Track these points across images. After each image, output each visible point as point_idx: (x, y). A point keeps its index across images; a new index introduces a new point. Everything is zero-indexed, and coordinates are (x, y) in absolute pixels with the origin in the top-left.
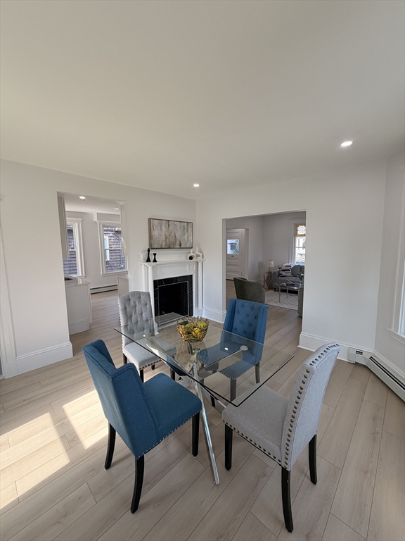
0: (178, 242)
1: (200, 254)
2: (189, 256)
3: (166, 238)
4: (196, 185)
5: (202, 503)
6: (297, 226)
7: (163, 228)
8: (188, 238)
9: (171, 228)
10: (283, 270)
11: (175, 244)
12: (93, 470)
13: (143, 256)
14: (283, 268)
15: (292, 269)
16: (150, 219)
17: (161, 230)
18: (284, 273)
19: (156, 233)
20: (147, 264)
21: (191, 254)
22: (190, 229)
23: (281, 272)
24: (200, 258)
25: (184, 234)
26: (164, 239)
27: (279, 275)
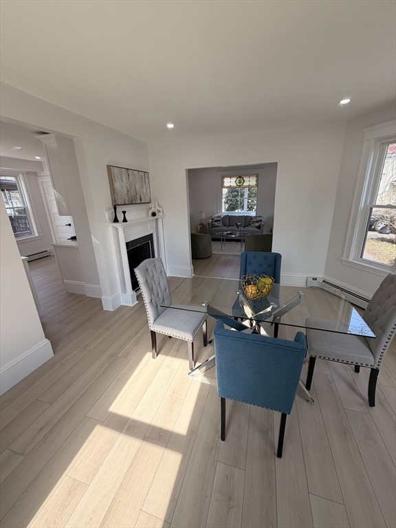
0: (138, 196)
1: (161, 210)
2: (150, 212)
3: (128, 191)
4: (170, 126)
5: (315, 420)
6: (223, 178)
7: (124, 178)
8: (146, 191)
9: (130, 180)
10: (216, 221)
11: (136, 199)
12: (212, 448)
13: (108, 215)
14: (216, 219)
15: (222, 219)
16: (109, 167)
17: (122, 181)
18: (216, 224)
19: (117, 185)
20: (116, 225)
21: (153, 210)
22: (147, 180)
23: (214, 223)
24: (161, 214)
25: (143, 187)
26: (126, 193)
27: (213, 226)
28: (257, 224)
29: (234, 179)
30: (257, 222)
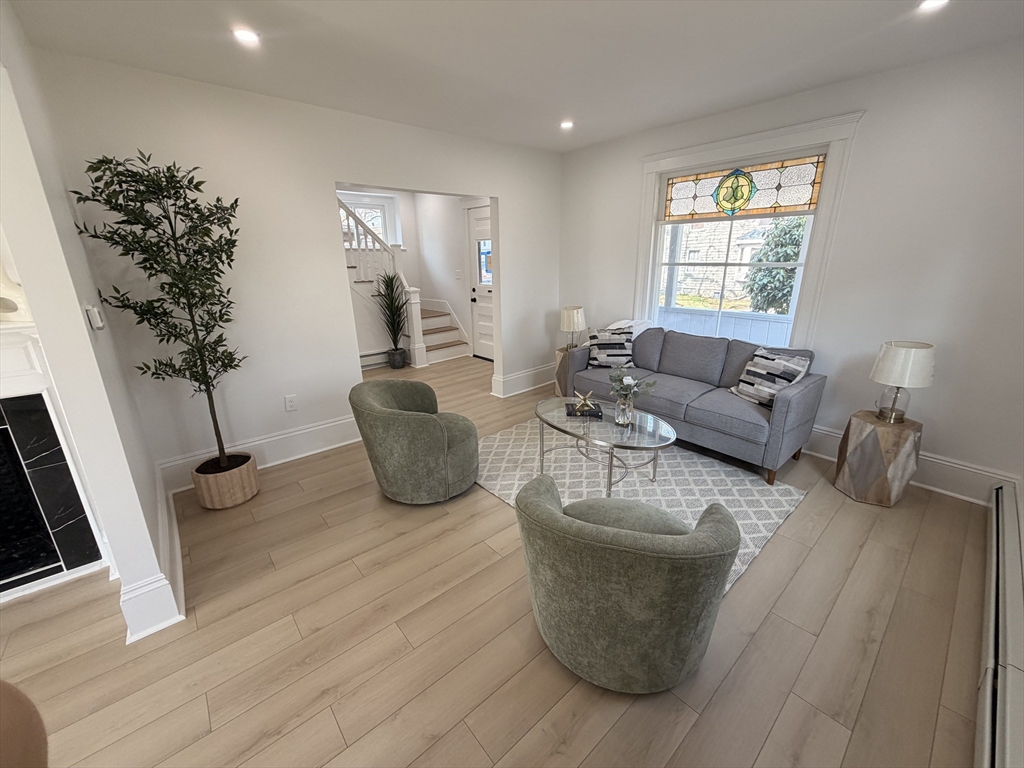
6: (667, 181)
10: (602, 346)
14: (605, 337)
15: (634, 343)
18: (602, 357)
23: (595, 352)
27: (589, 362)
28: (766, 389)
29: (709, 184)
30: (771, 377)
